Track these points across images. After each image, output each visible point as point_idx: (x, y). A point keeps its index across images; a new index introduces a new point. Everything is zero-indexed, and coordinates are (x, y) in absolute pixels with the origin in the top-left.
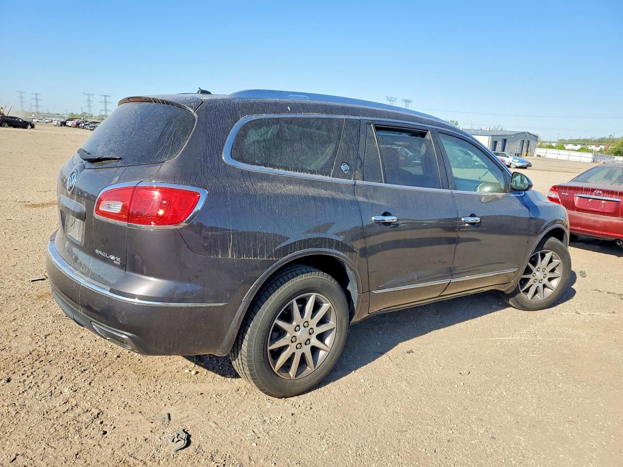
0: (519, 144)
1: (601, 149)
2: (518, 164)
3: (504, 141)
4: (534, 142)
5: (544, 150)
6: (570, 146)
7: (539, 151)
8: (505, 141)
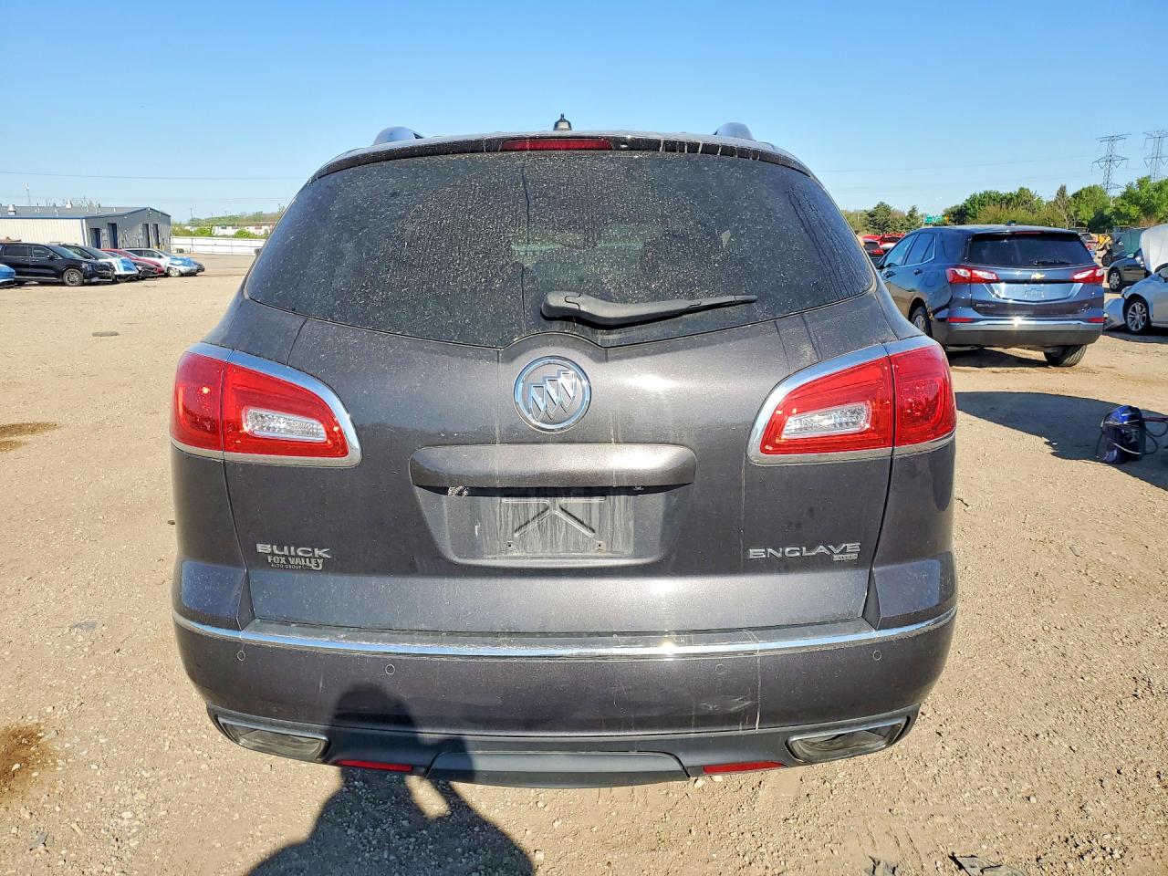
0: (141, 231)
1: (266, 231)
2: (183, 269)
3: (111, 227)
4: (166, 226)
5: (187, 240)
6: (218, 230)
7: (178, 242)
8: (113, 227)
